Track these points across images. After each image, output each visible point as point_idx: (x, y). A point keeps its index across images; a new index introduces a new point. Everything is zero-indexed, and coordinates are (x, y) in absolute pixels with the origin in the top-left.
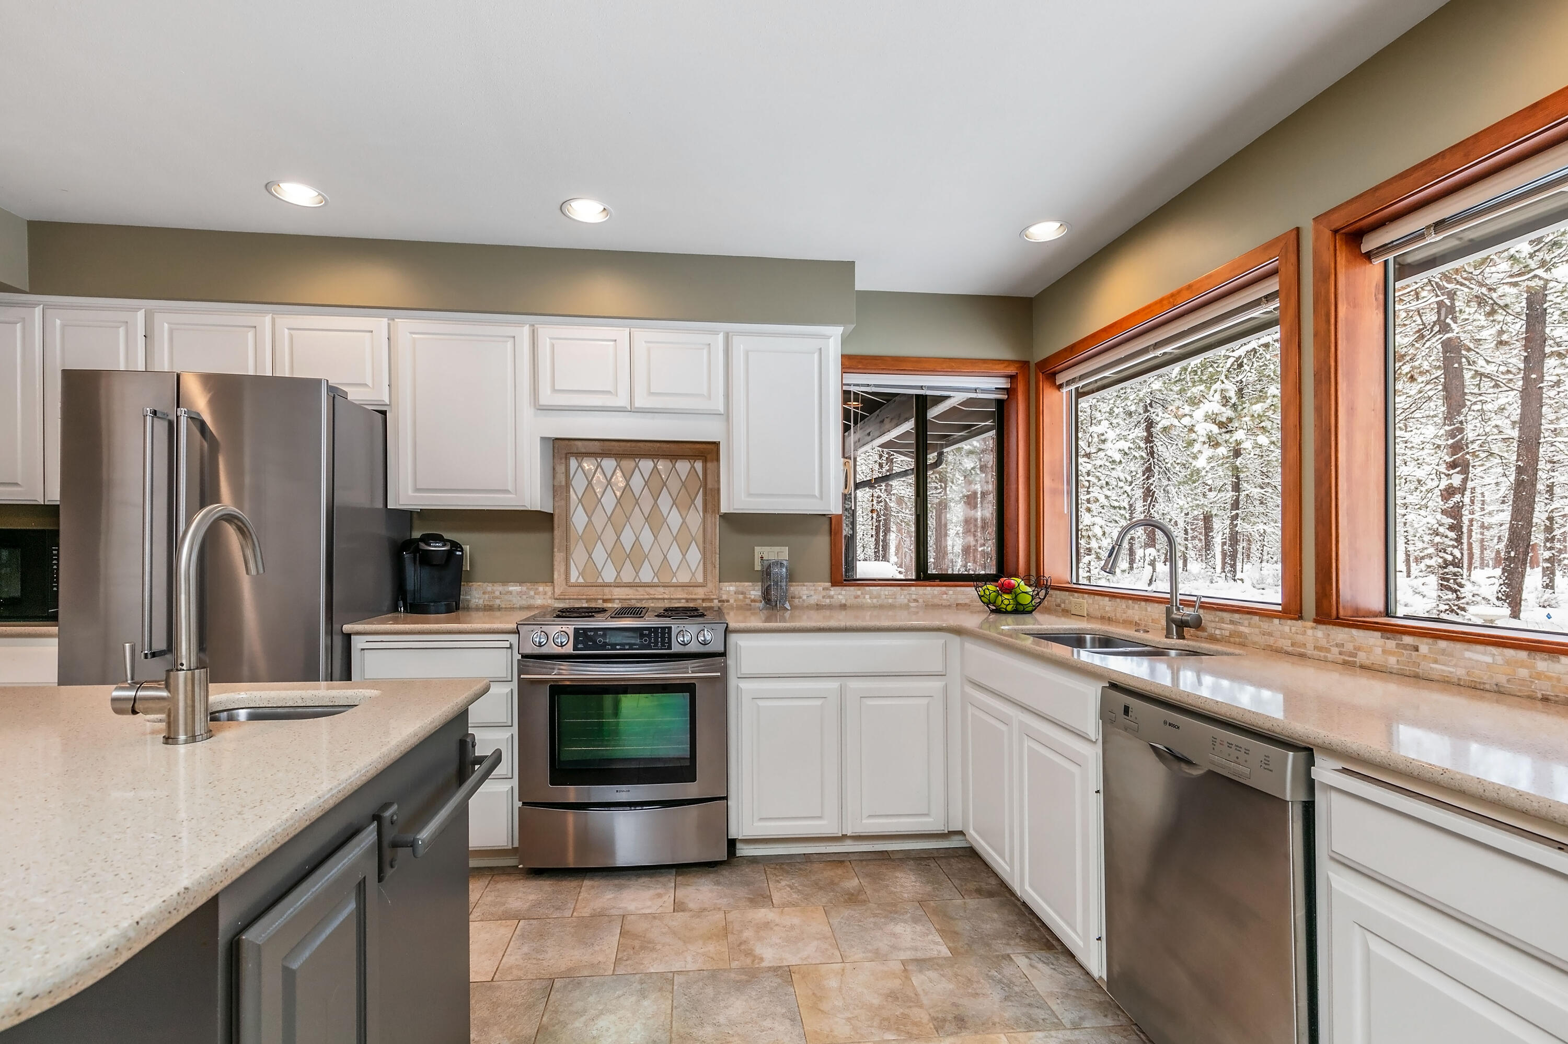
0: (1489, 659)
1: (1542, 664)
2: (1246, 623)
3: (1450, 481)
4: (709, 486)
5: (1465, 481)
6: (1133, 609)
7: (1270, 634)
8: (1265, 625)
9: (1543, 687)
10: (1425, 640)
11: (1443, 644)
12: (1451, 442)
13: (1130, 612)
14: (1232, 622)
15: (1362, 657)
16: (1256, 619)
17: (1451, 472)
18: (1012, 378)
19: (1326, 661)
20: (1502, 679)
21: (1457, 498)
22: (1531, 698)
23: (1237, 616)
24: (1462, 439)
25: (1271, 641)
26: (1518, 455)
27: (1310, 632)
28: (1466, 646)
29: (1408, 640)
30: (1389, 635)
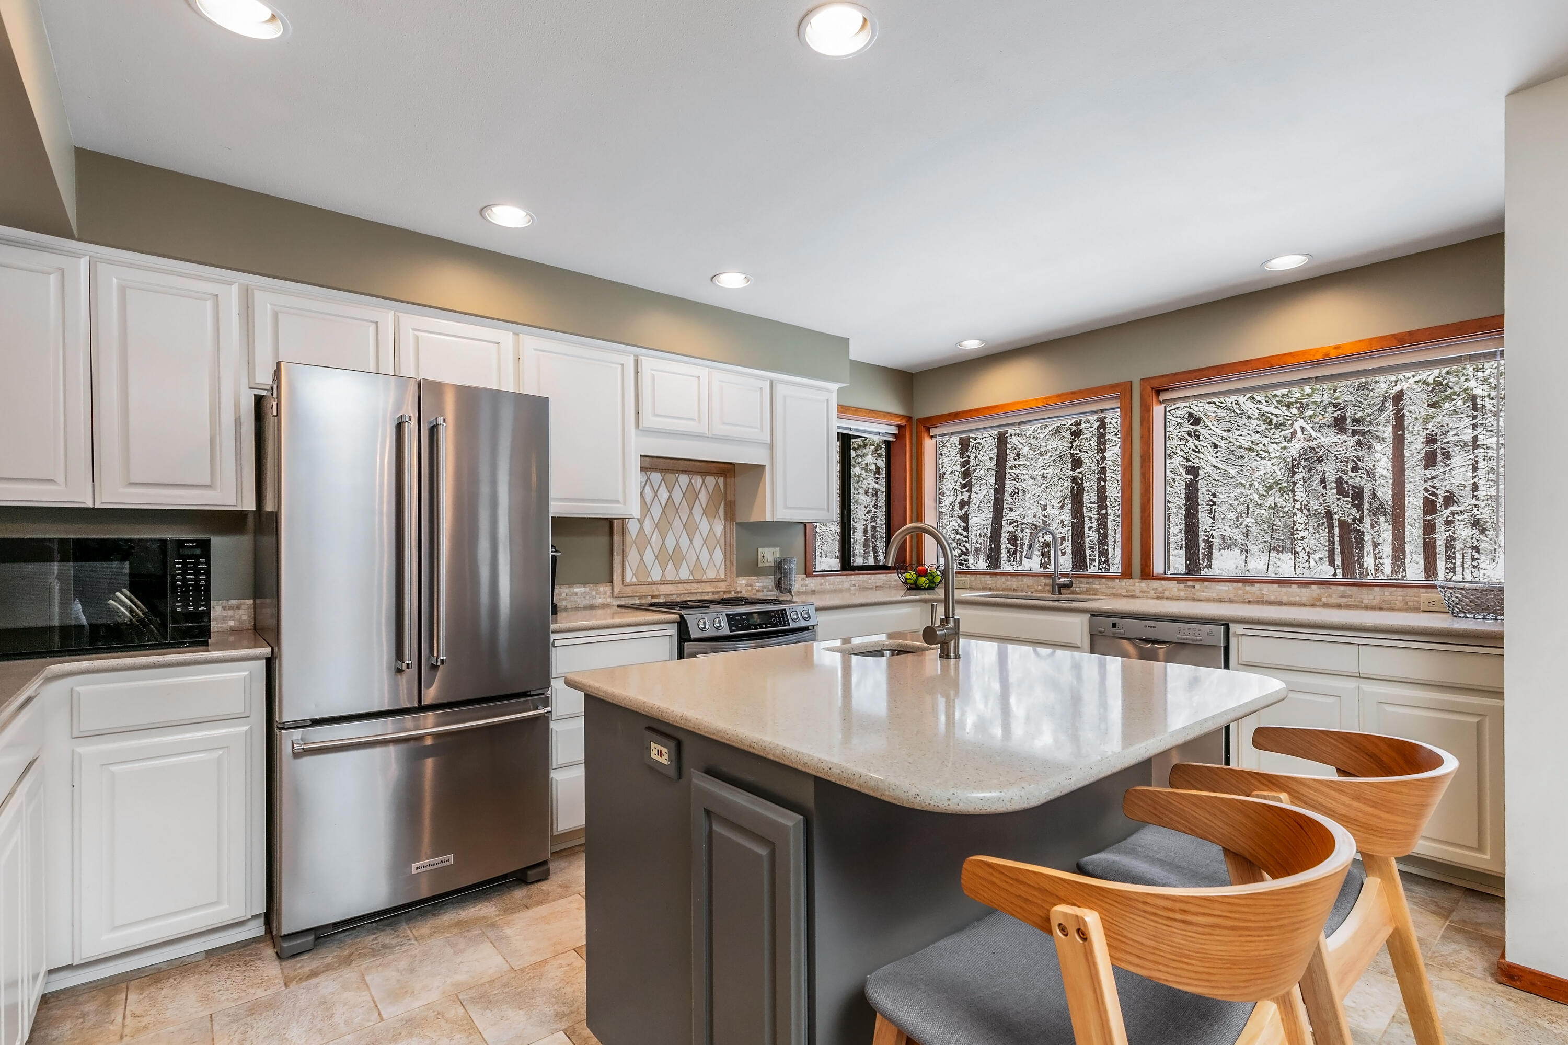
0: (1227, 588)
1: (1248, 588)
2: (1097, 583)
3: (962, 497)
4: (729, 498)
5: (970, 496)
6: (1012, 581)
7: (1113, 588)
8: (1110, 583)
9: (1248, 597)
10: (1198, 583)
11: (1206, 584)
12: (963, 469)
13: (1009, 583)
14: (1088, 583)
15: (1167, 594)
16: (1104, 580)
17: (964, 490)
18: (900, 427)
19: (1147, 598)
20: (1232, 596)
21: (966, 508)
22: (1243, 602)
23: (1091, 579)
24: (969, 468)
25: (1114, 591)
26: (996, 480)
27: (1137, 584)
28: (1216, 583)
29: (1190, 583)
30: (1181, 582)
